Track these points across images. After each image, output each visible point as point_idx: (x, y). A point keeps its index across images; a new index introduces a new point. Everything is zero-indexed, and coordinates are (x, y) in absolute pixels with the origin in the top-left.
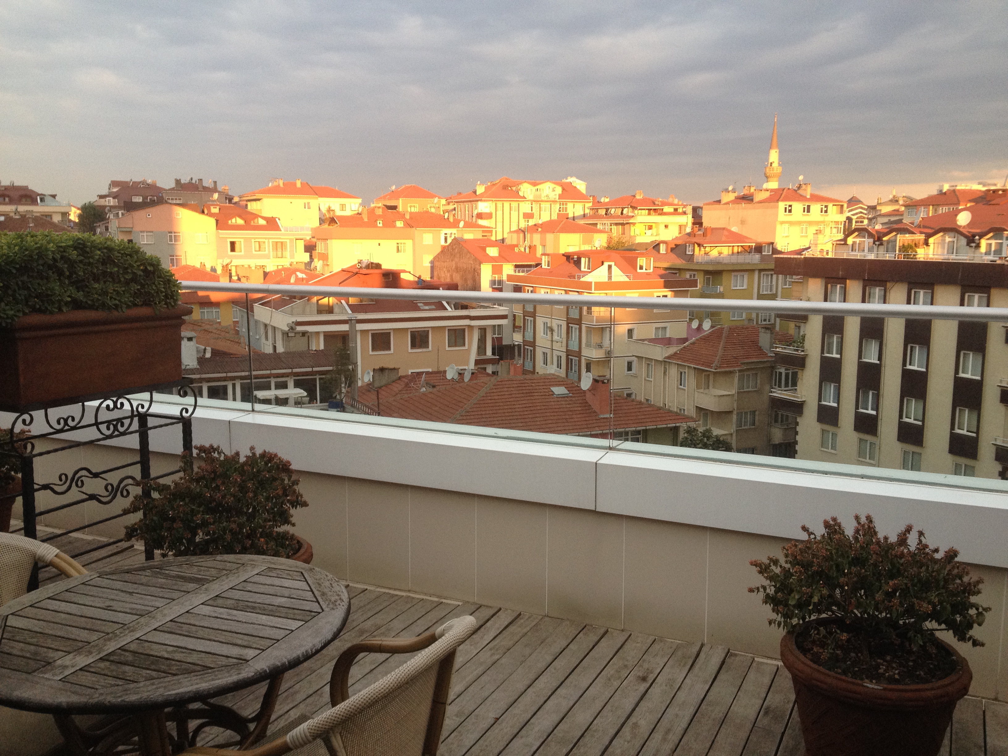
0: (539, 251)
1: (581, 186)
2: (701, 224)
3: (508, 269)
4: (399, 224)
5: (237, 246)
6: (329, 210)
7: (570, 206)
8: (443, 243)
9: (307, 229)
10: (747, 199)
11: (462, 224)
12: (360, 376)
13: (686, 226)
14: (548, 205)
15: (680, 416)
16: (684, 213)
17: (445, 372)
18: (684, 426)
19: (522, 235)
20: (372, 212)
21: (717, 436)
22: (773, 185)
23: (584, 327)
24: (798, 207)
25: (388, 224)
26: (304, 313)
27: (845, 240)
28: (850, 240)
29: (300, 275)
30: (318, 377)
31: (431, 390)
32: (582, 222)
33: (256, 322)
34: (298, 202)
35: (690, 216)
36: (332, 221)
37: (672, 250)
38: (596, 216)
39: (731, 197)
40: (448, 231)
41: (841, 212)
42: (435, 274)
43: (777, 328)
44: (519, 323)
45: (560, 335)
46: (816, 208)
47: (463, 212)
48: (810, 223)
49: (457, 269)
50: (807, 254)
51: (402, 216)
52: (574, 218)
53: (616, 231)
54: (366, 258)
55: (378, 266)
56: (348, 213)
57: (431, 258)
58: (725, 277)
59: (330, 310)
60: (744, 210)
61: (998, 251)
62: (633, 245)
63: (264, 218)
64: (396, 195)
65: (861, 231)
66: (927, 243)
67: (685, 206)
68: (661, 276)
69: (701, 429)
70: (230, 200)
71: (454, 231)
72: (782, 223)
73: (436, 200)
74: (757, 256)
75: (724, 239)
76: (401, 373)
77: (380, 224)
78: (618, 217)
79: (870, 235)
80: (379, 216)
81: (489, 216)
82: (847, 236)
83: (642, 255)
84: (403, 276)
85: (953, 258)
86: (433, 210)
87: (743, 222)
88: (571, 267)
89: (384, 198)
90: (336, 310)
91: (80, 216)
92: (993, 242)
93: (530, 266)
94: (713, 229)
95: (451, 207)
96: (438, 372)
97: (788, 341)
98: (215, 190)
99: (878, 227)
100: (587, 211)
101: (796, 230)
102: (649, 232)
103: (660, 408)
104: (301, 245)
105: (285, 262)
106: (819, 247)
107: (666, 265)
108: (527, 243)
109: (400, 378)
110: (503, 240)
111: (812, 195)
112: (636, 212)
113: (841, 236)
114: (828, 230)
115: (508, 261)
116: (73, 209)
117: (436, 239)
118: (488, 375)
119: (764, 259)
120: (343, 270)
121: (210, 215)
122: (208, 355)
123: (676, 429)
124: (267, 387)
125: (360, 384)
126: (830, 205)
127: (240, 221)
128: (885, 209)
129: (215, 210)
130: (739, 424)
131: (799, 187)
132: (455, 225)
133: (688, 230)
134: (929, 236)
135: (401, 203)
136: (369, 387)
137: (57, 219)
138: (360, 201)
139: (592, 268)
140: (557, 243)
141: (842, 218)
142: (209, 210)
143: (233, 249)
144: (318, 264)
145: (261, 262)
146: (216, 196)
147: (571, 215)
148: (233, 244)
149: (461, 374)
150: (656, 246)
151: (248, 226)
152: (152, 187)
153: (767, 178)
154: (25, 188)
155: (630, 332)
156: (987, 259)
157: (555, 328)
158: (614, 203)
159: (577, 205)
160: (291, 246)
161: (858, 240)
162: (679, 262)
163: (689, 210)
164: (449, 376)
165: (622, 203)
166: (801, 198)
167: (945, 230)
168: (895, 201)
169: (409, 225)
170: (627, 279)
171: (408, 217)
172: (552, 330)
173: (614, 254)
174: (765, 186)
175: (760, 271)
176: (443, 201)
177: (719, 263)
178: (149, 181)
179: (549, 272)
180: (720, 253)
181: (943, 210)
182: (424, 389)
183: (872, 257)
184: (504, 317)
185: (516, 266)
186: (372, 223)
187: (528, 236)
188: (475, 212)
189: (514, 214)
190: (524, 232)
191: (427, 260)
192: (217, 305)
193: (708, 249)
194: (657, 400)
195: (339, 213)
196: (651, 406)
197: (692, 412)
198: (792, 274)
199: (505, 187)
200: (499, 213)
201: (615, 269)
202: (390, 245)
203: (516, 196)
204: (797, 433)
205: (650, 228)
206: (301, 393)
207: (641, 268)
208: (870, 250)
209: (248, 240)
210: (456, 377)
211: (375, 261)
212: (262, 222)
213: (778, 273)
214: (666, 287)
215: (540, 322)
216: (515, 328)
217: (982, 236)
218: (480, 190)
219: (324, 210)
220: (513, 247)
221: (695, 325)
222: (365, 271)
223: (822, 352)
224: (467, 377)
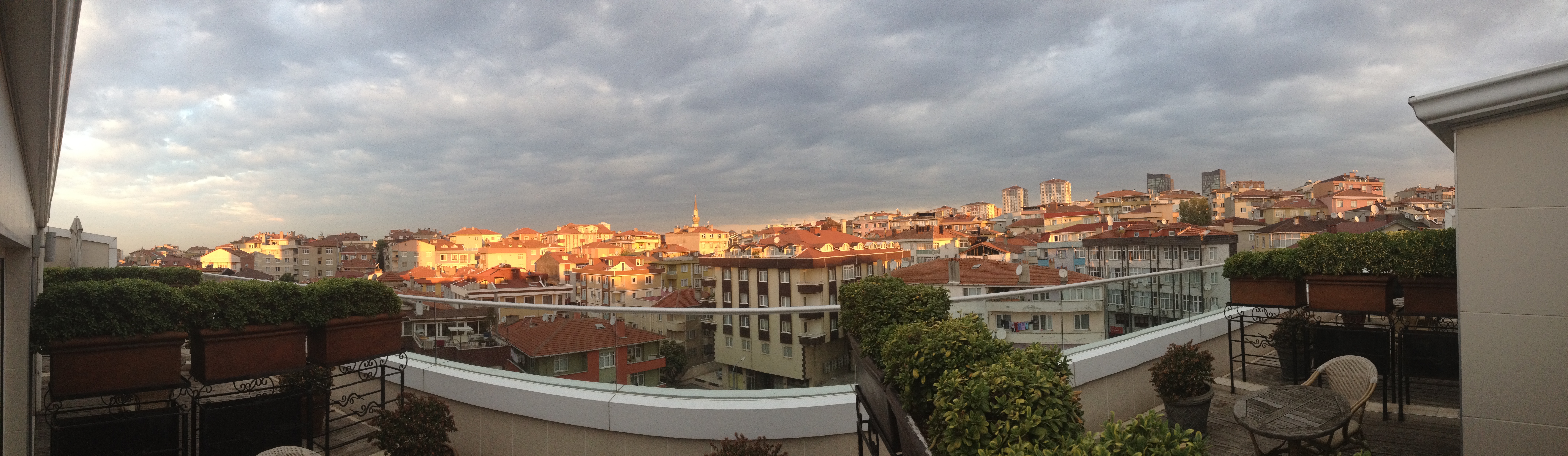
0: (588, 257)
1: (608, 226)
2: (665, 243)
3: (573, 266)
4: (520, 246)
5: (444, 257)
6: (487, 240)
7: (602, 236)
8: (541, 254)
9: (476, 249)
10: (685, 231)
11: (550, 245)
12: (499, 319)
13: (658, 244)
14: (591, 236)
15: (659, 335)
16: (657, 238)
17: (542, 317)
18: (661, 340)
19: (579, 250)
20: (507, 241)
21: (678, 344)
22: (696, 225)
23: (611, 293)
24: (708, 235)
25: (515, 246)
26: (473, 289)
27: (729, 250)
28: (731, 250)
29: (472, 270)
30: (479, 321)
31: (535, 326)
32: (609, 243)
33: (451, 292)
34: (472, 237)
35: (660, 239)
36: (488, 245)
37: (652, 255)
38: (615, 240)
39: (678, 230)
40: (543, 249)
41: (727, 237)
42: (537, 269)
43: (703, 290)
44: (579, 291)
45: (599, 297)
46: (715, 235)
47: (550, 239)
48: (714, 242)
49: (548, 267)
50: (713, 256)
51: (521, 242)
52: (605, 241)
53: (625, 247)
54: (503, 262)
55: (509, 266)
56: (495, 241)
57: (535, 261)
58: (677, 267)
59: (486, 287)
60: (684, 237)
61: (791, 253)
62: (634, 253)
63: (456, 245)
64: (518, 232)
65: (736, 246)
66: (763, 251)
67: (657, 235)
68: (648, 268)
69: (670, 341)
70: (442, 237)
71: (546, 249)
72: (702, 242)
73: (538, 234)
74: (691, 257)
75: (676, 249)
76: (520, 318)
77: (510, 246)
78: (626, 240)
79: (740, 247)
80: (510, 242)
81: (563, 241)
82: (730, 248)
83: (638, 258)
84: (521, 270)
85: (774, 257)
86: (536, 239)
87: (684, 242)
88: (604, 264)
89: (513, 234)
90: (489, 287)
91: (377, 245)
92: (789, 249)
93: (583, 264)
94: (670, 245)
95: (545, 237)
96: (539, 317)
97: (709, 297)
98: (435, 233)
99: (743, 244)
100: (611, 238)
101: (708, 245)
102: (641, 247)
103: (650, 333)
104: (473, 256)
105: (466, 265)
106: (719, 253)
107: (650, 262)
108: (582, 253)
109: (519, 321)
110: (570, 252)
111: (714, 230)
112: (634, 238)
113: (727, 248)
114: (722, 245)
115: (573, 262)
116: (374, 242)
117: (538, 252)
118: (563, 318)
119: (695, 258)
120: (492, 268)
121: (433, 244)
122: (428, 309)
123: (658, 343)
124: (454, 326)
125: (499, 323)
126: (722, 234)
127: (446, 246)
128: (745, 236)
129: (435, 242)
130: (688, 337)
131: (708, 226)
132: (547, 246)
133: (659, 246)
134: (764, 248)
135: (521, 237)
136: (504, 324)
137: (367, 246)
138: (501, 235)
139: (614, 264)
140: (597, 253)
141: (727, 240)
142: (432, 242)
143: (442, 259)
144: (481, 265)
145: (455, 264)
146: (436, 235)
147: (603, 240)
148: (442, 256)
149: (550, 319)
150: (645, 253)
151: (450, 248)
152: (408, 232)
153: (694, 222)
154: (356, 234)
155: (634, 294)
156: (787, 257)
157: (597, 294)
158: (623, 234)
159: (606, 235)
160: (469, 257)
161: (735, 250)
162: (656, 261)
163: (659, 236)
164: (544, 319)
165: (627, 234)
166: (709, 231)
167: (770, 245)
168: (749, 232)
169: (524, 246)
170: (631, 270)
171: (524, 242)
172: (595, 296)
173: (624, 258)
174: (693, 226)
175: (693, 264)
176: (541, 235)
177: (674, 261)
178: (407, 230)
179: (593, 267)
180: (675, 256)
181: (769, 236)
182: (531, 326)
183: (741, 257)
184: (571, 289)
185: (577, 265)
186: (507, 246)
187: (582, 250)
188: (556, 240)
189: (576, 240)
190: (580, 248)
191: (533, 263)
192: (434, 284)
193: (669, 254)
194: (648, 328)
195: (491, 241)
196: (645, 331)
197: (665, 333)
198: (707, 266)
199: (571, 228)
200: (568, 239)
201: (625, 264)
202: (515, 256)
203: (578, 232)
204: (714, 340)
205: (642, 245)
206: (470, 329)
207: (638, 264)
208: (740, 254)
209: (449, 255)
210: (547, 320)
211: (508, 264)
212: (456, 246)
213: (701, 266)
214: (650, 273)
215: (589, 291)
216: (577, 294)
217: (784, 248)
218: (559, 229)
219: (484, 239)
220: (575, 255)
221: (665, 290)
222: (503, 269)
223: (723, 301)
224: (553, 320)
